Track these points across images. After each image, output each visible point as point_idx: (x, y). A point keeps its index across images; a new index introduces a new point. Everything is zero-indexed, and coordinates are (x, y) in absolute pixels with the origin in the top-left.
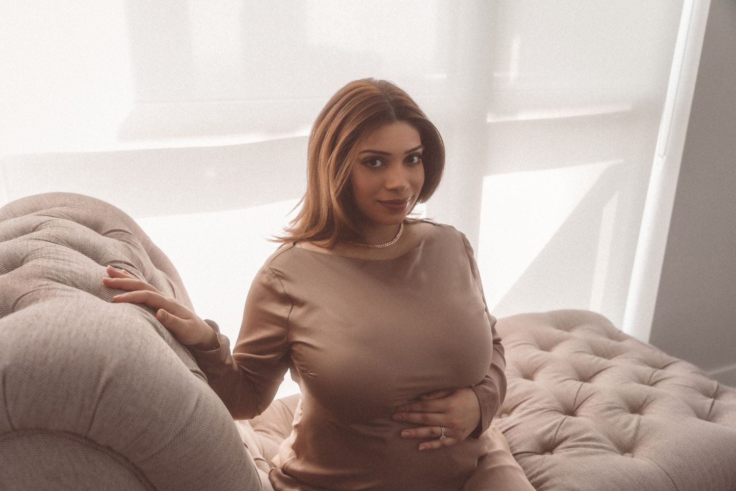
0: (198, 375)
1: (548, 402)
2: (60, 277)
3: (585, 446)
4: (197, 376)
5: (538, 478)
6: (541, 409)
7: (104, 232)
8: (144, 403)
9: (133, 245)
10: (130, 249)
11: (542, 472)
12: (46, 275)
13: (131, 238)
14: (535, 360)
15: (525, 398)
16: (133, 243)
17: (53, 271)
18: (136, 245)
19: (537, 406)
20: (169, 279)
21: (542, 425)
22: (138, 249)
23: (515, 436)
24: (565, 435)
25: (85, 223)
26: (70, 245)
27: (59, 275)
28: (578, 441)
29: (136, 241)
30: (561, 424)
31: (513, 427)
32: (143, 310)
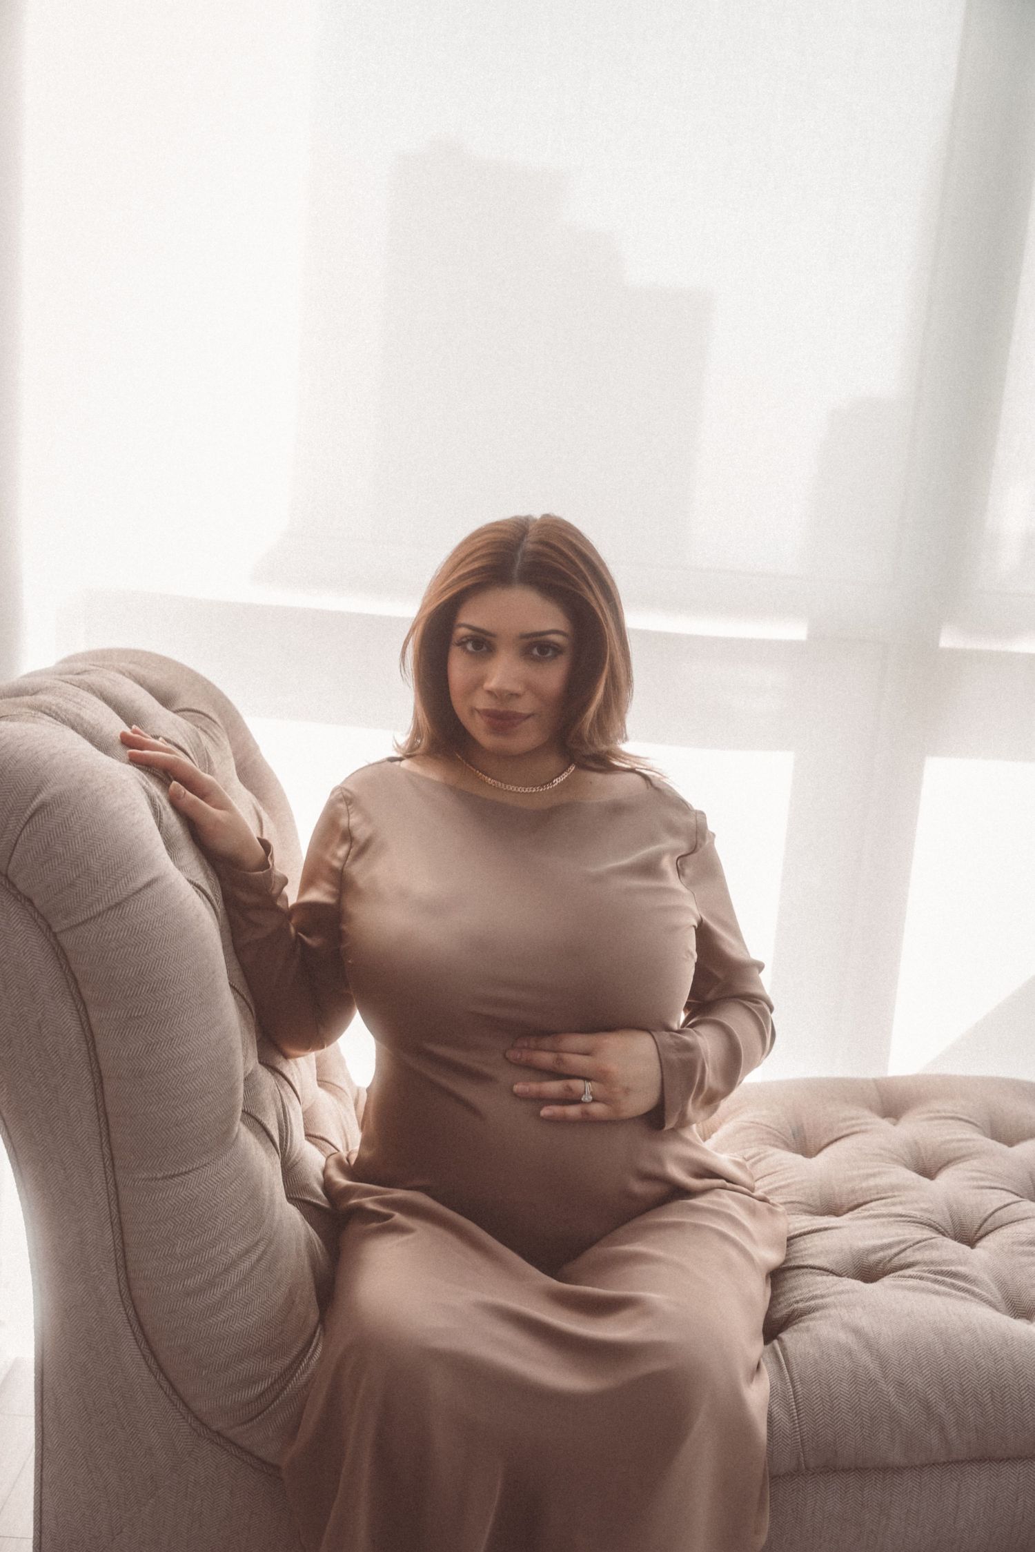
0: (199, 891)
1: (926, 1210)
2: (59, 715)
3: (936, 1281)
4: (196, 891)
5: (812, 1303)
6: (901, 1216)
7: (175, 708)
8: (77, 847)
9: (210, 736)
10: (199, 737)
11: (822, 1297)
12: (43, 709)
13: (212, 727)
14: (955, 1145)
15: (883, 1195)
16: (212, 734)
17: (54, 707)
18: (216, 739)
19: (899, 1209)
20: (260, 808)
21: (881, 1238)
22: (217, 745)
23: (816, 1243)
24: (911, 1260)
25: (152, 691)
26: (103, 699)
27: (59, 713)
28: (930, 1272)
29: (219, 735)
30: (918, 1243)
31: (826, 1229)
32: (145, 777)
